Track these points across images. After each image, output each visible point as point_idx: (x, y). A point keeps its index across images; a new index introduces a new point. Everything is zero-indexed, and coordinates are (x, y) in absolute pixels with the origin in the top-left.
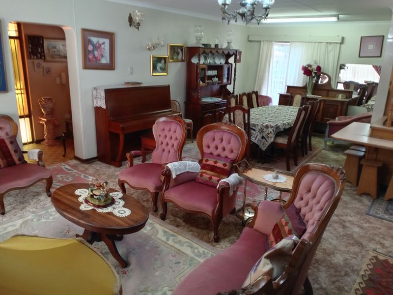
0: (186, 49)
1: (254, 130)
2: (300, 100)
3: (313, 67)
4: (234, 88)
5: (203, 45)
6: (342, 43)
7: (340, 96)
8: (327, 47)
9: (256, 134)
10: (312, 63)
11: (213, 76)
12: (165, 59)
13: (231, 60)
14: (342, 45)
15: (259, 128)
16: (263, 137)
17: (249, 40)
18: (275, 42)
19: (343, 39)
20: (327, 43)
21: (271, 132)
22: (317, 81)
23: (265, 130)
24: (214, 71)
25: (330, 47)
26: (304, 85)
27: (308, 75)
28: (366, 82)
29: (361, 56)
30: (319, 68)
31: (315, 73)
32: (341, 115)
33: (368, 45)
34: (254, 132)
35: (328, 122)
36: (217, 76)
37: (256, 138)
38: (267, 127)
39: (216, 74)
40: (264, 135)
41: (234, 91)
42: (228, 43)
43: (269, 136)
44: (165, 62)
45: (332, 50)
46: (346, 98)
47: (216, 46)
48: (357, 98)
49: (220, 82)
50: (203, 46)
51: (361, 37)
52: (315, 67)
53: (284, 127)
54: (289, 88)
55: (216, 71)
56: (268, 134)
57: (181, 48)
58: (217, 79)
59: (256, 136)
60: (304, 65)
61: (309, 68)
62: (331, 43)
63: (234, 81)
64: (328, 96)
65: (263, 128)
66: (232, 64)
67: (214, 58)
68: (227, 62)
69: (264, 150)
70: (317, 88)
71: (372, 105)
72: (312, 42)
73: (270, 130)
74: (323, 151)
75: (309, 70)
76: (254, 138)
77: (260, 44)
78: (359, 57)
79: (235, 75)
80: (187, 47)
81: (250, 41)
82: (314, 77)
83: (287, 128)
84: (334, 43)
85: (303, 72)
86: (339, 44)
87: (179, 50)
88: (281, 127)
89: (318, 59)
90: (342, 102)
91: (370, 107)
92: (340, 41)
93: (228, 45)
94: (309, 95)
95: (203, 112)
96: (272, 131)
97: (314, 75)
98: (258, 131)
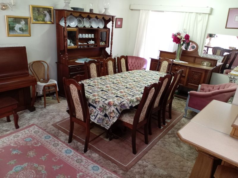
0: (55, 11)
1: (95, 108)
2: (167, 67)
3: (181, 35)
4: (111, 51)
5: (72, 8)
6: (210, 14)
7: (205, 64)
8: (196, 17)
9: (97, 112)
10: (181, 32)
11: (89, 39)
12: (26, 19)
13: (109, 25)
14: (211, 16)
15: (101, 105)
16: (106, 115)
17: (131, 8)
18: (152, 11)
19: (212, 10)
20: (197, 13)
21: (113, 111)
22: (186, 48)
23: (107, 107)
24: (90, 35)
25: (200, 17)
26: (175, 51)
27: (177, 43)
28: (230, 48)
29: (227, 27)
30: (187, 37)
31: (184, 41)
32: (204, 83)
33: (236, 16)
34: (94, 110)
35: (189, 92)
36: (93, 39)
37: (96, 117)
38: (109, 104)
39: (93, 37)
40: (107, 113)
41: (111, 53)
42: (105, 9)
43: (112, 115)
44: (26, 23)
45: (201, 20)
46: (211, 66)
47: (91, 10)
48: (220, 66)
49: (96, 44)
50: (72, 10)
51: (229, 9)
52: (183, 35)
53: (130, 105)
54: (162, 53)
55: (93, 35)
56: (111, 113)
57: (49, 10)
58: (93, 42)
59: (96, 114)
60: (175, 34)
61: (178, 36)
62: (200, 14)
63: (111, 44)
64: (194, 62)
65: (105, 105)
66: (109, 29)
67: (90, 22)
68: (105, 27)
69: (108, 129)
70: (184, 55)
71: (235, 75)
72: (183, 12)
73: (113, 108)
74: (183, 119)
75: (178, 38)
76: (93, 117)
77: (140, 12)
78: (226, 28)
79: (112, 39)
80: (56, 10)
81: (132, 10)
82: (183, 45)
83: (134, 105)
84: (203, 13)
85: (172, 39)
86: (208, 15)
87: (46, 12)
88: (126, 105)
89: (188, 28)
90: (206, 71)
91: (232, 77)
92: (208, 12)
93: (105, 11)
94: (177, 61)
95: (71, 73)
96: (115, 111)
97: (182, 43)
98: (99, 109)
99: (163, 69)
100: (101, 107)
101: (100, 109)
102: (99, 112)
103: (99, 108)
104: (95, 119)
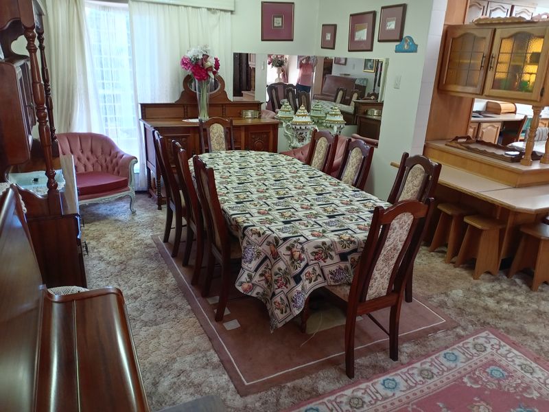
6: (234, 11)
7: (249, 114)
20: (208, 9)
25: (213, 19)
26: (178, 99)
33: (274, 17)
45: (217, 24)
51: (263, 3)
54: (148, 108)
62: (215, 11)
64: (225, 116)
78: (262, 39)
84: (221, 10)
86: (230, 13)
90: (274, 127)
92: (232, 7)
98: (315, 259)
99: (218, 144)
100: (314, 252)
101: (316, 257)
102: (322, 263)
103: (312, 258)
104: (325, 279)
